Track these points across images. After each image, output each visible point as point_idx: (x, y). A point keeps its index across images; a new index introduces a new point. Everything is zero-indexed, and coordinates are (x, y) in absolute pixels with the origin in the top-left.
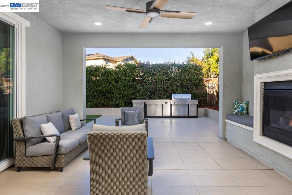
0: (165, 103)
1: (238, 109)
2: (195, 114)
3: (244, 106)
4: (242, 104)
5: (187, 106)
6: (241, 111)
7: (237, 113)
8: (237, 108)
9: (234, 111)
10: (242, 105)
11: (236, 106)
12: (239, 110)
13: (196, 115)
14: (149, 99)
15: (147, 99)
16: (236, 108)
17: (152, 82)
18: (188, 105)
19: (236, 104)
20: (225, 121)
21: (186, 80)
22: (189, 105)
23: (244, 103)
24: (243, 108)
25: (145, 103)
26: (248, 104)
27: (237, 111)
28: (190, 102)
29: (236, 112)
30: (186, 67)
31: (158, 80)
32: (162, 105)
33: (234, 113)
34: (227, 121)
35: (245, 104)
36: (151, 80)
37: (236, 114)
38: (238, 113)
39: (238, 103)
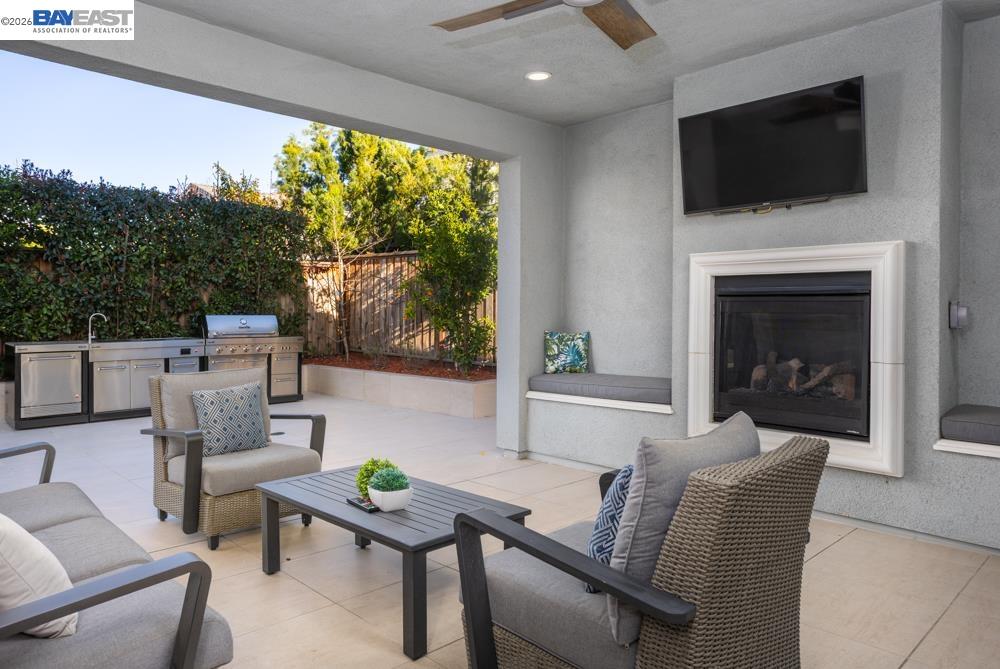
0: (178, 354)
1: (563, 357)
2: (292, 390)
3: (580, 344)
4: (573, 340)
5: (266, 360)
6: (573, 364)
7: (561, 368)
8: (560, 353)
9: (550, 364)
10: (575, 346)
11: (556, 350)
12: (569, 360)
13: (296, 393)
14: (99, 339)
15: (90, 337)
16: (558, 355)
17: (105, 265)
18: (270, 355)
19: (554, 343)
20: (527, 396)
21: (246, 264)
22: (274, 359)
23: (578, 336)
24: (578, 353)
25: (85, 355)
26: (587, 340)
27: (559, 362)
28: (276, 345)
29: (556, 366)
30: (248, 213)
31: (138, 257)
32: (167, 361)
33: (551, 368)
34: (531, 395)
35: (583, 340)
36: (101, 256)
37: (556, 371)
38: (564, 369)
39: (561, 339)
